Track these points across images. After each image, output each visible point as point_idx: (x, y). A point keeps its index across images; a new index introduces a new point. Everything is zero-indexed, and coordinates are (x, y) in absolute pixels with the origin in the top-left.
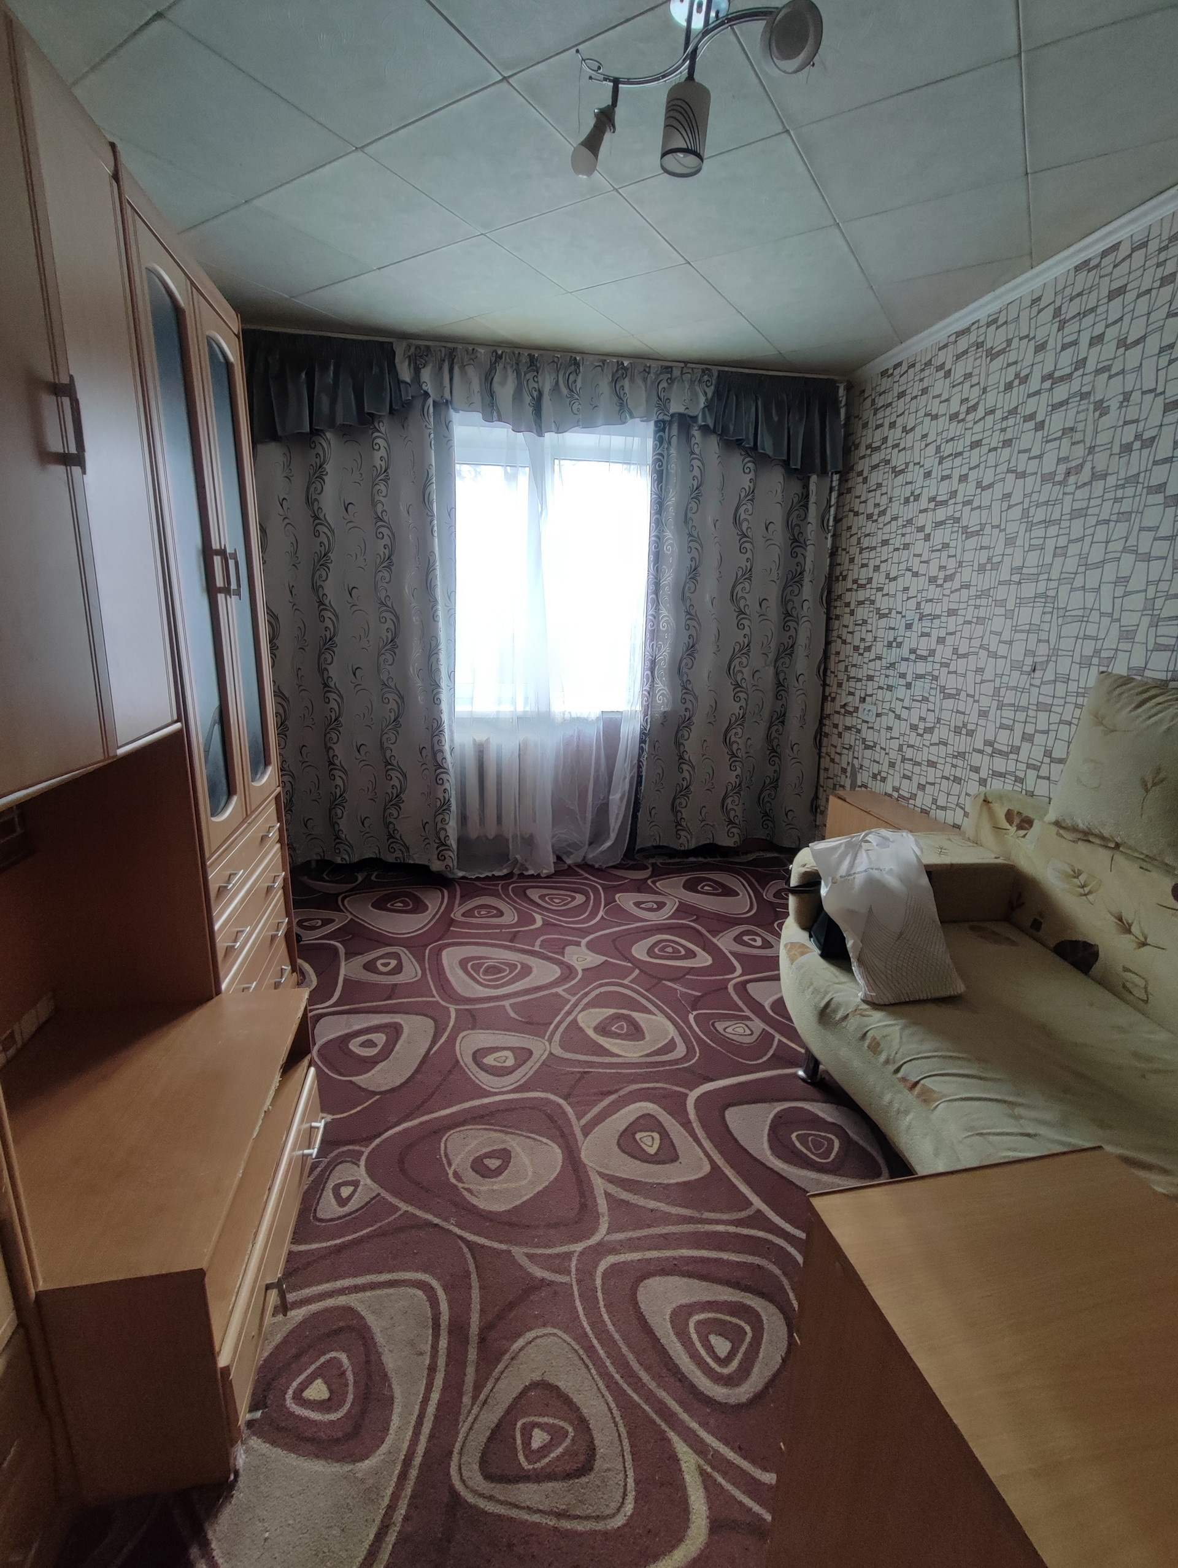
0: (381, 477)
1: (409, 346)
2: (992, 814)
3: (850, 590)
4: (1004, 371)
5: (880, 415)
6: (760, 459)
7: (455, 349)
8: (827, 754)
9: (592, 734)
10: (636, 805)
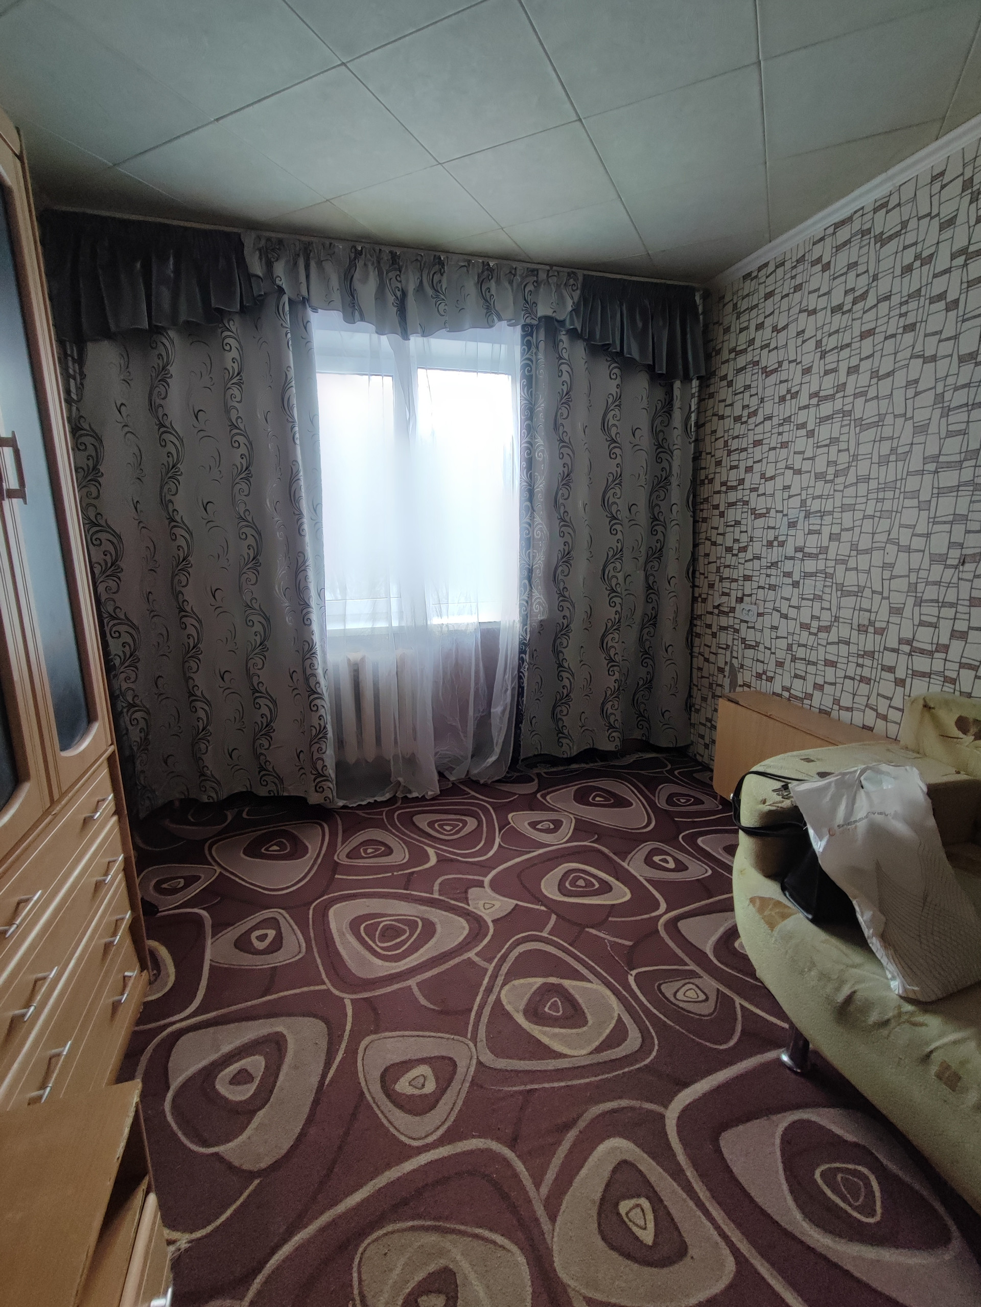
0: (234, 381)
1: (259, 238)
2: (937, 723)
3: (719, 492)
4: (899, 255)
5: (745, 317)
6: (626, 364)
7: (310, 243)
8: (699, 653)
9: (471, 644)
10: (518, 716)
